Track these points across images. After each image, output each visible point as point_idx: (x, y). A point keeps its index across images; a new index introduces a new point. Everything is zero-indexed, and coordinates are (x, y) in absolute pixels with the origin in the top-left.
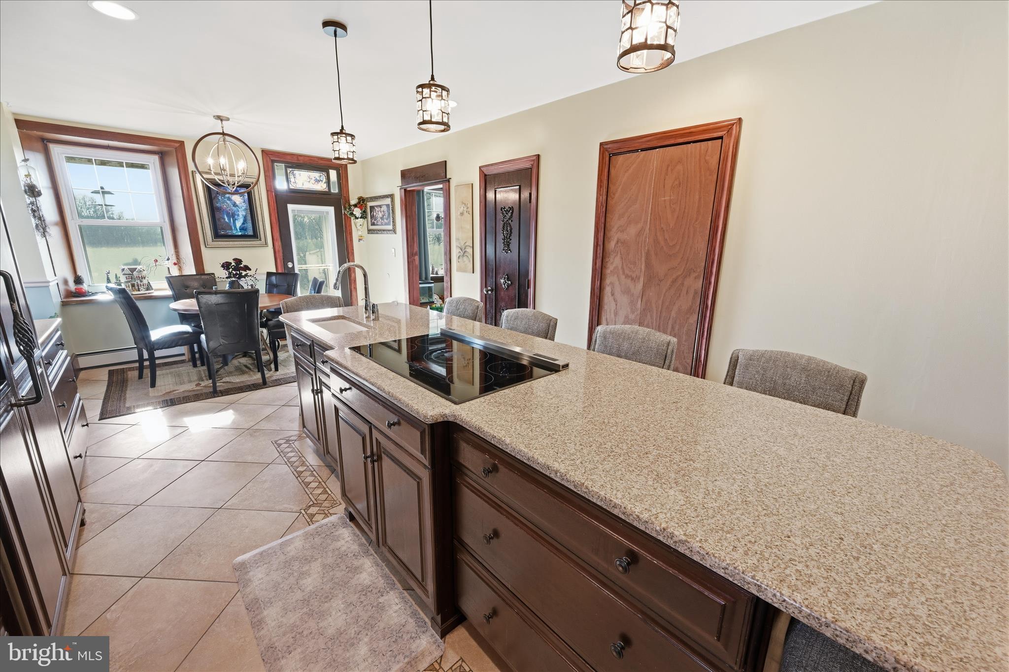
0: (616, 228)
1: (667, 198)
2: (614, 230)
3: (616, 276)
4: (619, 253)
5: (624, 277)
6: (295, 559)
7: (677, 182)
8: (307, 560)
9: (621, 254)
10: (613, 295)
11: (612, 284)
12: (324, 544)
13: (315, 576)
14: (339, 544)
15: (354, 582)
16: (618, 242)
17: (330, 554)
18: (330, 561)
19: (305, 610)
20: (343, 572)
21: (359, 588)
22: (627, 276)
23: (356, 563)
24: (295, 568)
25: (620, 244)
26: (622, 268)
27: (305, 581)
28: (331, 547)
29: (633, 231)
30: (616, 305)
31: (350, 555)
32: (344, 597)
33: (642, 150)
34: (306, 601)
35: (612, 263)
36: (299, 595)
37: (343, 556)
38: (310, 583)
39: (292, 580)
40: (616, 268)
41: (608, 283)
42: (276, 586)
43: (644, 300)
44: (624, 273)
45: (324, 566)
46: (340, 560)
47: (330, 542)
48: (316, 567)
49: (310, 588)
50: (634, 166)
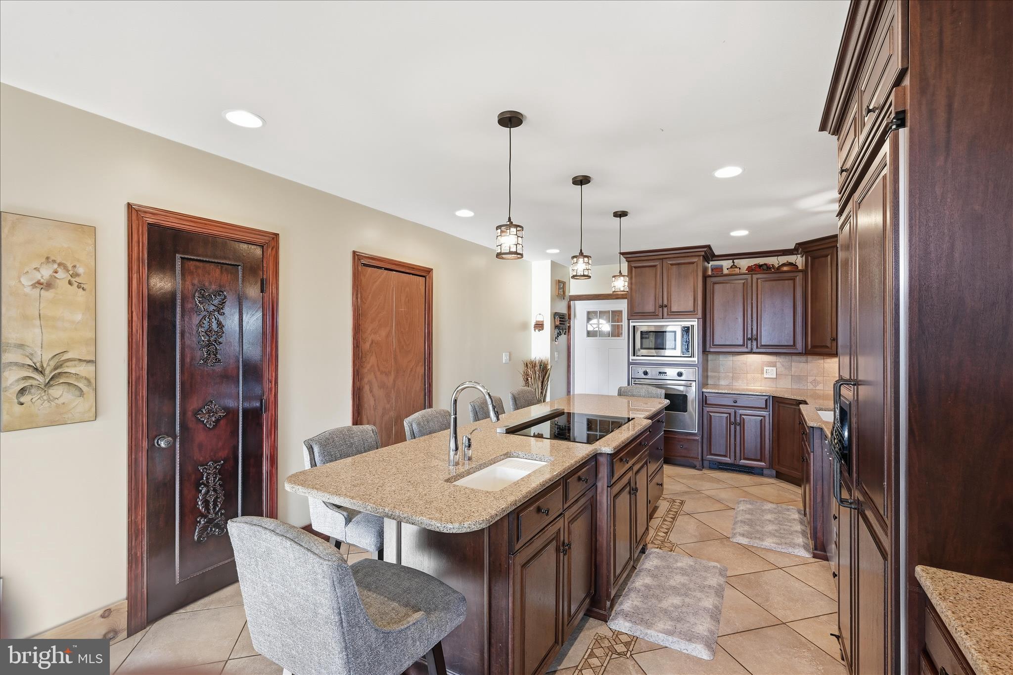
0: (370, 329)
1: (403, 310)
2: (369, 331)
3: (372, 373)
4: (374, 353)
5: (379, 373)
6: (679, 594)
7: (407, 299)
8: (666, 612)
9: (375, 354)
10: (371, 391)
11: (370, 382)
12: (646, 611)
13: (670, 601)
14: (638, 604)
15: (655, 583)
16: (372, 343)
17: (650, 604)
18: (654, 601)
19: (690, 593)
20: (654, 590)
21: (656, 579)
22: (382, 373)
23: (643, 589)
24: (677, 614)
25: (374, 344)
26: (378, 366)
27: (678, 603)
28: (645, 606)
29: (383, 333)
30: (375, 401)
31: (641, 594)
32: (667, 582)
33: (386, 269)
34: (686, 595)
35: (368, 363)
36: (687, 600)
37: (646, 597)
38: (677, 600)
39: (684, 609)
40: (372, 366)
41: (366, 382)
42: (695, 614)
43: (395, 390)
44: (379, 370)
45: (660, 601)
46: (649, 596)
47: (642, 610)
48: (665, 604)
49: (678, 598)
50: (380, 280)
